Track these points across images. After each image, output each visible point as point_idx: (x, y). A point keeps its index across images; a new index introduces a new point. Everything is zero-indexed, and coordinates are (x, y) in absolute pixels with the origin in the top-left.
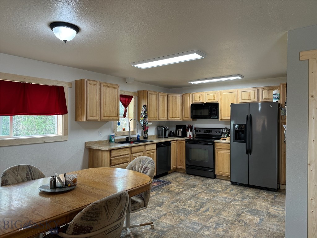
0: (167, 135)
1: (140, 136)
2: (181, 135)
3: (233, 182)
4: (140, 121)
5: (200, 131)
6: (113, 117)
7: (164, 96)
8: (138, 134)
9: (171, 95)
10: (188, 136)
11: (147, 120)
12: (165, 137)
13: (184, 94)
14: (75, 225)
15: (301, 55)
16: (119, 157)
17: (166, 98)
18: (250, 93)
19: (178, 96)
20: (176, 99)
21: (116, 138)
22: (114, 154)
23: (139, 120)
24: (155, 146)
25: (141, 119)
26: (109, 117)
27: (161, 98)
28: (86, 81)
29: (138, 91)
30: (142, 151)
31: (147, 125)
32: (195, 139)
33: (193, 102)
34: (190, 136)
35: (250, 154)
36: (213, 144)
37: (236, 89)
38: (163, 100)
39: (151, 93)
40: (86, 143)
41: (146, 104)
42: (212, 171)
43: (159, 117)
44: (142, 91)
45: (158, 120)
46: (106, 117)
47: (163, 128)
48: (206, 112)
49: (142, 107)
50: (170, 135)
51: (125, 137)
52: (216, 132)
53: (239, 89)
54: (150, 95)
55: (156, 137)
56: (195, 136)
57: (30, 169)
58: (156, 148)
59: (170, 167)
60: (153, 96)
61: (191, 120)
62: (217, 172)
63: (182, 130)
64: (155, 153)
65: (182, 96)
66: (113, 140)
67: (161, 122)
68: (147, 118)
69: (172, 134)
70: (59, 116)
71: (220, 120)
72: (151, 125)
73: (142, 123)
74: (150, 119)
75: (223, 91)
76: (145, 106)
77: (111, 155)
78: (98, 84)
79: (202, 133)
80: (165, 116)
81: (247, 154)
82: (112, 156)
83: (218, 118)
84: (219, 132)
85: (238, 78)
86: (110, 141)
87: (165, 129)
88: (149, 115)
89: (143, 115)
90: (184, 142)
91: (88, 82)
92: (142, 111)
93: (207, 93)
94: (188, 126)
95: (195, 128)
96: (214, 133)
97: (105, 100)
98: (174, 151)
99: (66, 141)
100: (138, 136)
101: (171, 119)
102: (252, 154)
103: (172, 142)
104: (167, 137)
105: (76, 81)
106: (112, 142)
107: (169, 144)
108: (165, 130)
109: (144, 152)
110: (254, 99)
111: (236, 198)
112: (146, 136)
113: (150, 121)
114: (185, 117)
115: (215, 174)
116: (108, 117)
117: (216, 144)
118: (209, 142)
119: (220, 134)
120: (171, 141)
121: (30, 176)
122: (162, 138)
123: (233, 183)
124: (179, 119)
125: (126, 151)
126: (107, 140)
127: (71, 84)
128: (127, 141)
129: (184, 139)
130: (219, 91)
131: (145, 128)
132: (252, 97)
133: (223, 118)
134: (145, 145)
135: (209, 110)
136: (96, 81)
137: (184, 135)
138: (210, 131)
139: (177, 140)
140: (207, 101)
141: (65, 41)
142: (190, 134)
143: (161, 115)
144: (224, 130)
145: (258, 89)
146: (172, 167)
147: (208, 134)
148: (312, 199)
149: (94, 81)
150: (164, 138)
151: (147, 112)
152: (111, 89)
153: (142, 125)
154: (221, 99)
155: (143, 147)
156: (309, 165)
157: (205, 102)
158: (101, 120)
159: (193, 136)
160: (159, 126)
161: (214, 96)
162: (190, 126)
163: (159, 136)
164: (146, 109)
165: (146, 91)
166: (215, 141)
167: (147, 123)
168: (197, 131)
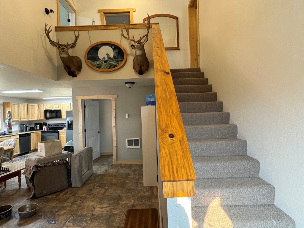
0: (28, 130)
1: (6, 131)
2: (38, 129)
5: (51, 126)
7: (24, 105)
8: (4, 130)
9: (30, 104)
10: (44, 129)
11: (11, 121)
12: (26, 131)
15: (76, 97)
17: (26, 106)
19: (36, 105)
20: (34, 107)
23: (4, 121)
24: (18, 137)
25: (6, 120)
27: (22, 107)
29: (3, 103)
31: (11, 124)
32: (48, 130)
33: (46, 109)
34: (45, 129)
36: (58, 132)
37: (70, 103)
38: (24, 108)
41: (10, 111)
43: (21, 118)
44: (6, 103)
45: (20, 121)
47: (25, 126)
48: (54, 115)
49: (7, 113)
50: (30, 130)
52: (61, 125)
54: (13, 105)
55: (19, 132)
56: (48, 129)
58: (19, 137)
59: (30, 149)
60: (16, 106)
61: (45, 120)
63: (39, 126)
64: (18, 141)
65: (39, 105)
67: (22, 122)
69: (32, 129)
72: (14, 124)
73: (7, 123)
74: (13, 120)
75: (63, 103)
76: (9, 112)
79: (53, 127)
80: (26, 118)
83: (61, 118)
84: (63, 125)
87: (26, 126)
88: (13, 117)
89: (7, 118)
90: (40, 133)
92: (7, 115)
93: (54, 104)
94: (43, 123)
95: (48, 124)
96: (59, 126)
98: (33, 139)
100: (4, 131)
101: (30, 119)
103: (31, 133)
104: (28, 131)
107: (29, 135)
108: (26, 127)
112: (11, 131)
113: (13, 122)
114: (41, 118)
117: (59, 132)
118: (56, 131)
119: (63, 126)
120: (30, 133)
122: (24, 131)
124: (36, 119)
129: (40, 131)
131: (10, 126)
133: (64, 118)
134: (10, 136)
135: (56, 114)
137: (41, 128)
138: (57, 125)
139: (35, 132)
146: (32, 149)
147: (56, 127)
151: (11, 116)
154: (62, 107)
155: (9, 137)
157: (53, 109)
159: (47, 129)
160: (22, 124)
161: (58, 106)
162: (45, 123)
163: (22, 131)
164: (10, 114)
165: (10, 102)
166: (59, 130)
167: (11, 123)
168: (49, 126)
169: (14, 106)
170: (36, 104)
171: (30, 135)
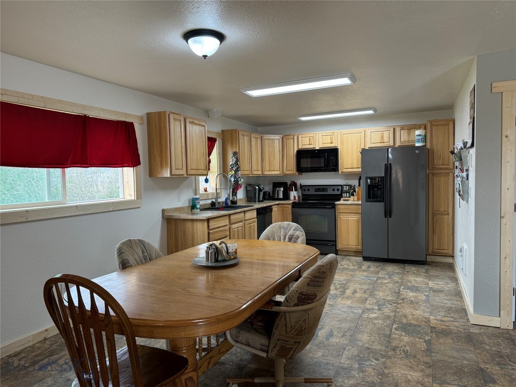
0: (261, 198)
2: (281, 196)
3: (366, 257)
4: (229, 176)
5: (308, 190)
6: (201, 170)
7: (257, 138)
8: (226, 196)
9: (266, 137)
10: (292, 198)
11: (239, 175)
13: (285, 136)
14: (300, 293)
15: (493, 86)
16: (217, 230)
17: (259, 141)
18: (383, 134)
19: (277, 139)
20: (274, 144)
21: (202, 203)
22: (213, 224)
24: (254, 214)
25: (230, 173)
26: (197, 169)
27: (253, 140)
28: (169, 115)
29: (223, 131)
30: (242, 221)
31: (239, 183)
32: (301, 201)
33: (300, 148)
34: (295, 197)
35: (390, 217)
36: (334, 207)
37: (364, 129)
38: (257, 145)
39: (243, 133)
40: (163, 211)
41: (238, 151)
42: (334, 245)
43: (253, 170)
44: (229, 130)
45: (251, 175)
46: (194, 169)
47: (257, 187)
48: (320, 162)
49: (231, 155)
50: (264, 198)
51: (209, 202)
52: (334, 190)
53: (368, 128)
54: (242, 137)
56: (301, 198)
57: (143, 244)
58: (255, 216)
60: (246, 138)
61: (297, 174)
62: (340, 246)
63: (282, 189)
65: (282, 138)
66: (198, 206)
68: (240, 172)
70: (125, 169)
71: (340, 173)
73: (233, 179)
75: (344, 131)
76: (235, 154)
77: (208, 226)
78: (182, 119)
79: (312, 192)
80: (259, 169)
81: (386, 217)
82: (211, 227)
83: (337, 170)
84: (338, 190)
85: (371, 112)
86: (193, 207)
87: (259, 188)
88: (242, 168)
89: (232, 168)
90: (290, 206)
91: (172, 116)
92: (231, 161)
93: (320, 135)
94: (291, 184)
95: (301, 186)
96: (330, 192)
97: (191, 144)
98: (276, 221)
99: (139, 207)
100: (226, 199)
101: (266, 173)
102: (392, 216)
103: (273, 207)
104: (264, 201)
105: (148, 115)
106: (197, 209)
108: (260, 190)
109: (244, 222)
110: (389, 142)
111: (380, 275)
112: (235, 199)
114: (287, 171)
115: (337, 249)
116: (195, 169)
117: (338, 207)
118: (329, 204)
119: (339, 193)
120: (271, 206)
121: (146, 254)
122: (255, 201)
123: (366, 259)
124: (278, 173)
125: (224, 220)
126: (188, 207)
127: (141, 118)
128: (213, 206)
129: (288, 202)
130: (338, 131)
132: (386, 140)
133: (345, 170)
134: (245, 212)
135: (325, 159)
136: (180, 115)
137: (286, 197)
138: (323, 189)
139: (278, 204)
140: (321, 146)
141: (205, 56)
142: (293, 194)
143: (254, 167)
144: (345, 187)
145: (394, 129)
147: (321, 193)
148: (506, 258)
149: (178, 114)
150: (259, 201)
151: (238, 163)
152: (197, 127)
153: (233, 182)
154: (342, 142)
155: (243, 214)
156: (503, 217)
157: (317, 148)
158: (187, 175)
159: (299, 197)
160: (250, 185)
161: (331, 139)
163: (249, 200)
164: (236, 158)
165: (236, 130)
166: (336, 203)
167: (239, 179)
168: (304, 190)
169: (244, 139)
170: (277, 137)
171: (271, 210)
